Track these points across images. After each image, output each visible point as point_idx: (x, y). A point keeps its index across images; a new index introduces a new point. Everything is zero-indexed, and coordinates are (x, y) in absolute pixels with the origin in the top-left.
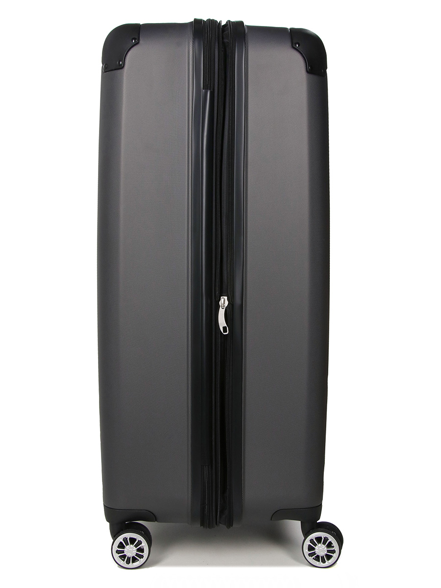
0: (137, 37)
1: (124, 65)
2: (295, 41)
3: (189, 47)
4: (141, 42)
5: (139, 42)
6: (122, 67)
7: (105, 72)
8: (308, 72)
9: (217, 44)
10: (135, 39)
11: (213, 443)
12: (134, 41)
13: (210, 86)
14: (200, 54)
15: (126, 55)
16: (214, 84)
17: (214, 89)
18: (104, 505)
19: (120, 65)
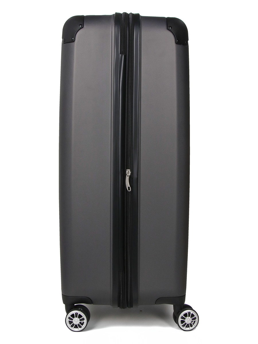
0: (82, 24)
1: (75, 40)
2: (168, 26)
3: (112, 30)
4: (85, 26)
5: (83, 27)
6: (73, 41)
7: (64, 43)
8: (177, 43)
9: (128, 28)
10: (81, 25)
12: (80, 26)
13: (124, 52)
14: (119, 34)
15: (76, 34)
16: (126, 51)
17: (126, 54)
18: (62, 294)
19: (73, 40)
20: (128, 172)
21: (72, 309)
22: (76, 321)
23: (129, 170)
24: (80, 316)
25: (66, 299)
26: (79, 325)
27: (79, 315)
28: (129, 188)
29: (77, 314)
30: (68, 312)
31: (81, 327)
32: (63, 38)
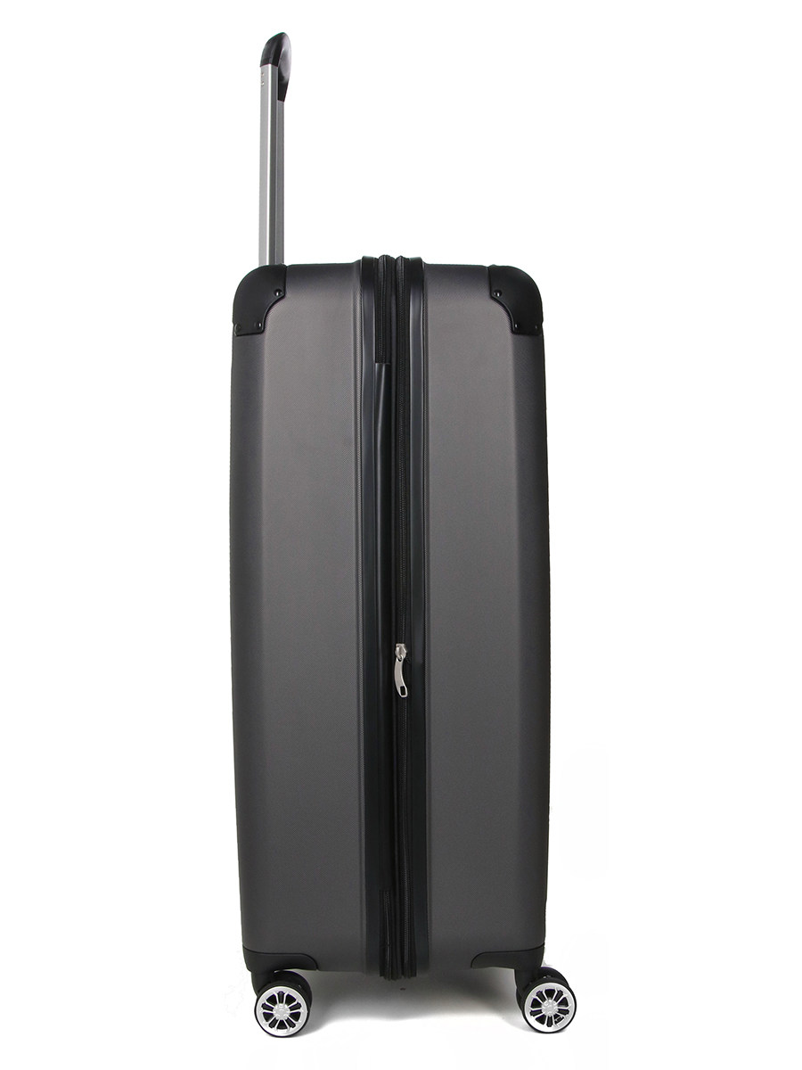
0: (281, 288)
1: (264, 328)
2: (494, 289)
3: (355, 301)
4: (288, 295)
5: (285, 295)
6: (261, 331)
7: (238, 335)
8: (514, 332)
9: (394, 297)
10: (279, 291)
11: (396, 859)
12: (277, 294)
13: (386, 357)
14: (371, 311)
15: (267, 313)
16: (391, 354)
17: (390, 362)
18: (244, 947)
19: (260, 328)
20: (401, 651)
21: (270, 982)
22: (281, 1011)
23: (403, 645)
24: (290, 999)
25: (253, 958)
26: (288, 1020)
27: (288, 996)
28: (402, 688)
29: (281, 994)
30: (259, 991)
31: (293, 1026)
32: (235, 321)
